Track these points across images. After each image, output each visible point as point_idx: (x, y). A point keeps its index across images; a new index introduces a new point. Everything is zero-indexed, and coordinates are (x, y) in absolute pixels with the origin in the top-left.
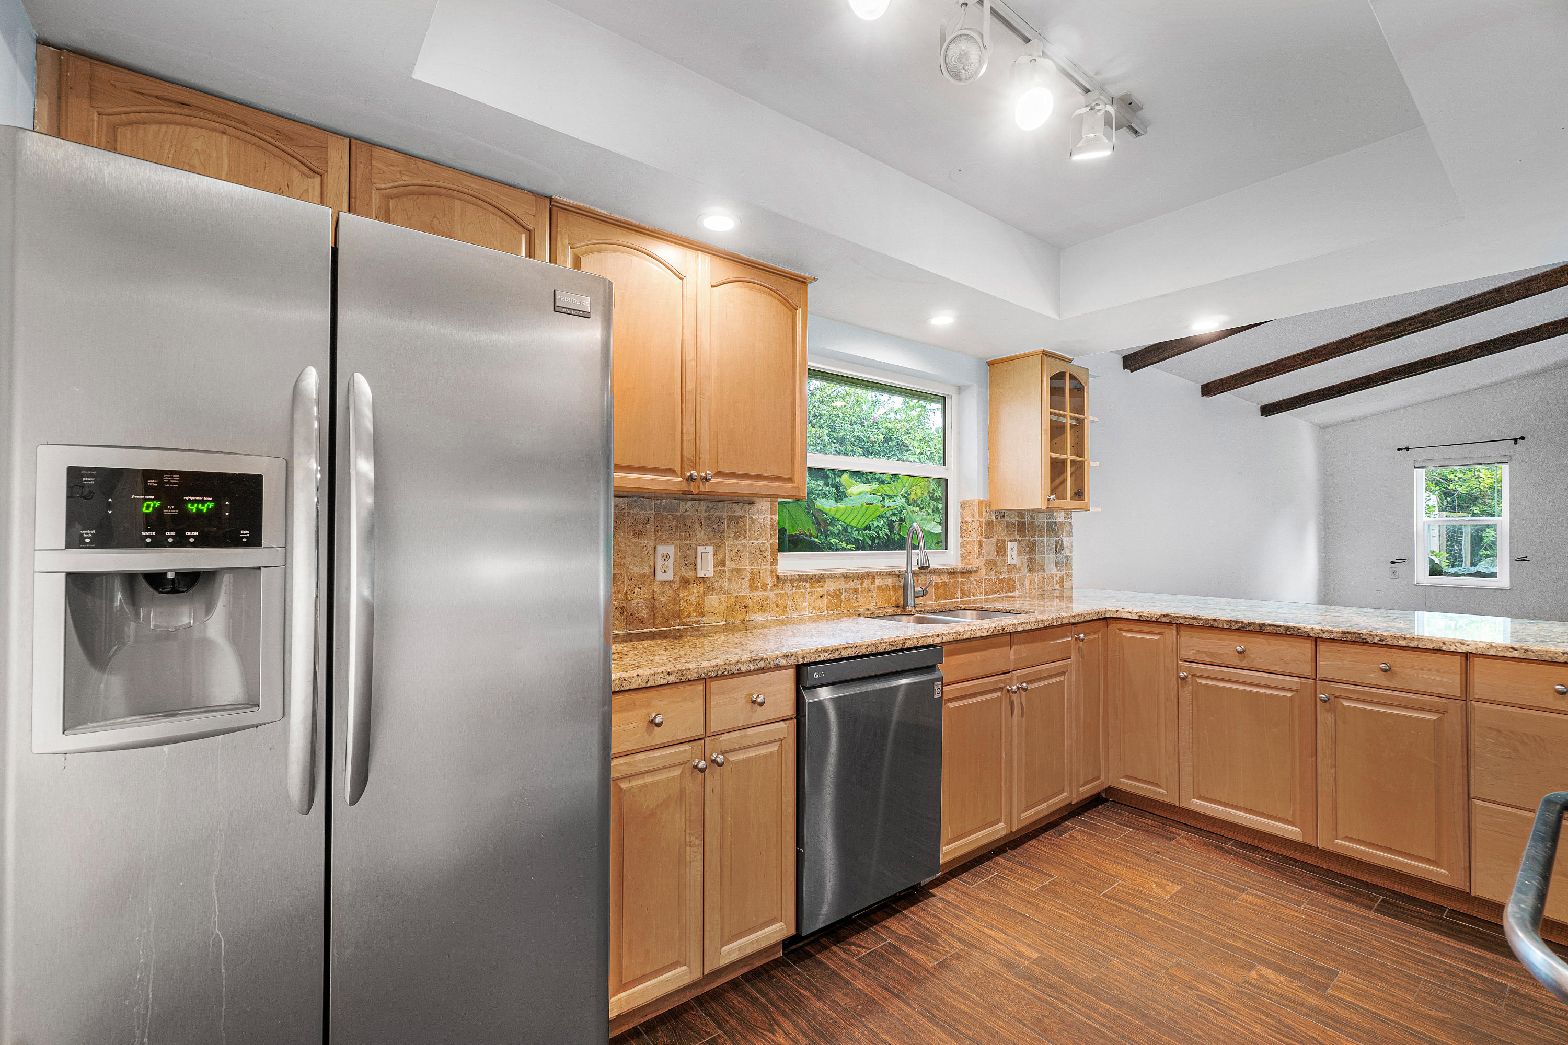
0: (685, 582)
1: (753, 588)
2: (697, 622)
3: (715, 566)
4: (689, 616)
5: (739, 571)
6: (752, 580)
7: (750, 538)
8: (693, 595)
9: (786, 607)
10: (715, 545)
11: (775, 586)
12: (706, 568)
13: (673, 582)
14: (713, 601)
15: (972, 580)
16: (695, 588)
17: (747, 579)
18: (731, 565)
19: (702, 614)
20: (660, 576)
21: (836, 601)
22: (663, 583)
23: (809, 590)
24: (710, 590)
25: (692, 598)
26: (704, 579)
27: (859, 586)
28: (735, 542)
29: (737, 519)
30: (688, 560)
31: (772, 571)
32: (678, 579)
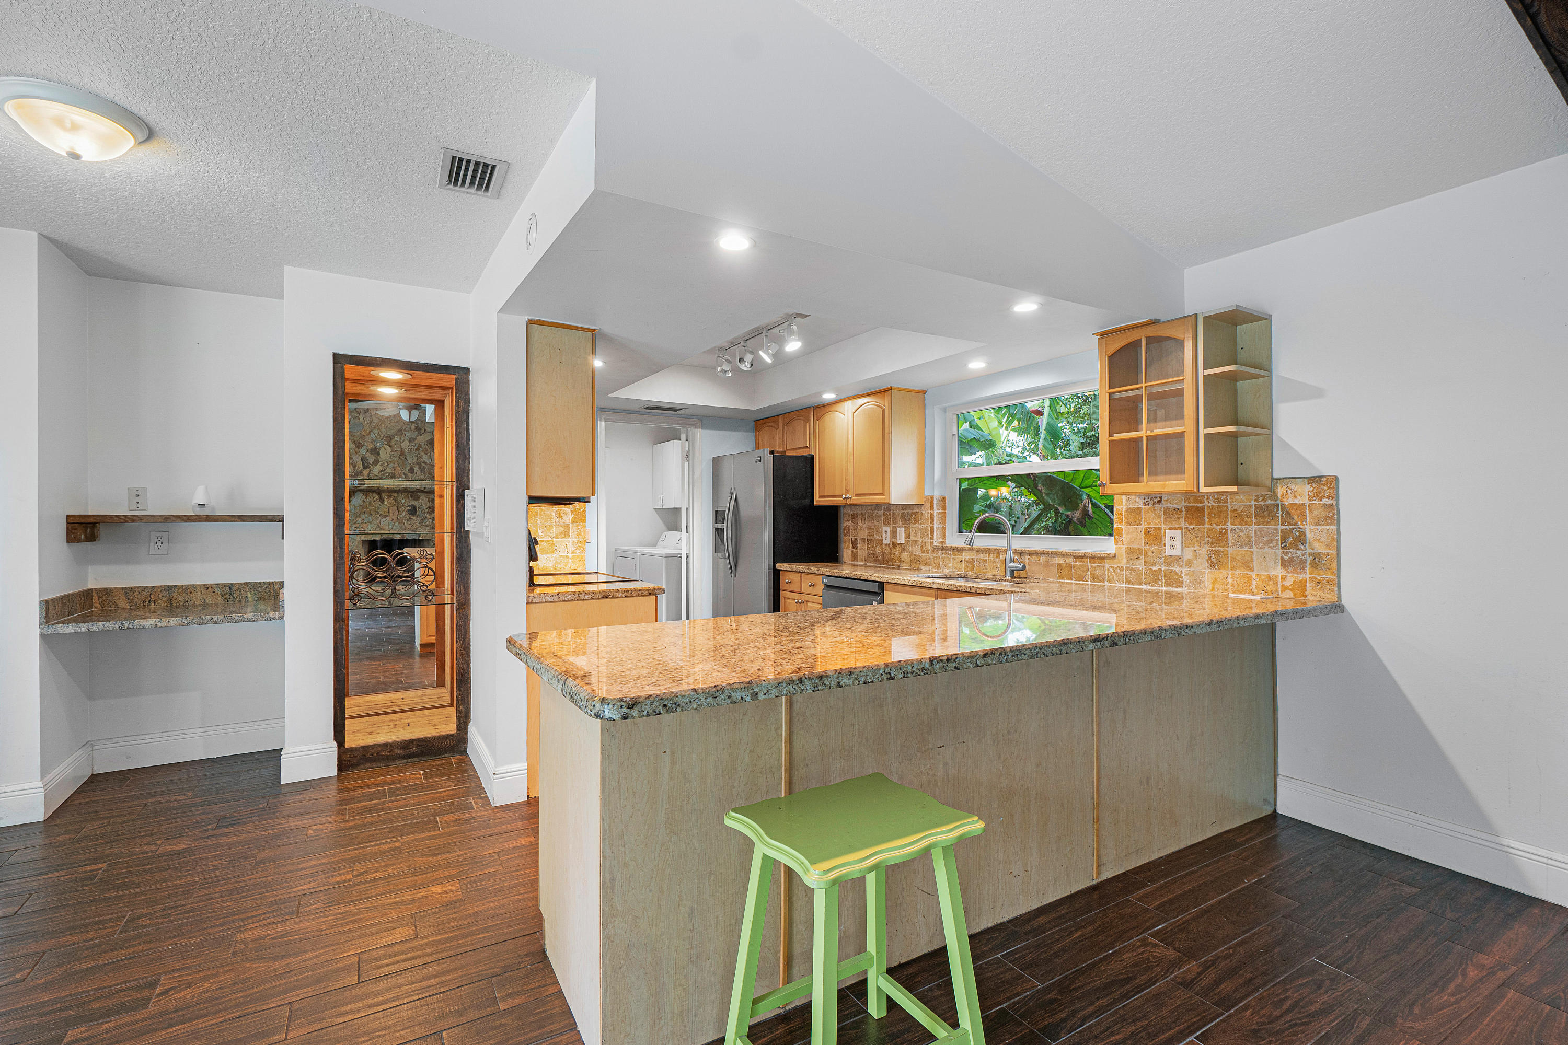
0: (894, 545)
1: (923, 552)
2: (898, 565)
3: (905, 538)
4: (896, 562)
5: (916, 542)
6: (922, 547)
7: (921, 524)
8: (898, 550)
9: (939, 564)
10: (905, 527)
11: (933, 551)
12: (901, 539)
13: (889, 544)
14: (905, 556)
15: (1107, 566)
16: (898, 548)
17: (920, 546)
18: (912, 538)
19: (900, 562)
20: (885, 542)
21: (970, 566)
22: (886, 545)
23: (952, 556)
24: (904, 550)
25: (897, 553)
26: (901, 544)
27: (987, 558)
28: (914, 526)
29: (915, 513)
30: (894, 534)
31: (931, 543)
32: (891, 543)
